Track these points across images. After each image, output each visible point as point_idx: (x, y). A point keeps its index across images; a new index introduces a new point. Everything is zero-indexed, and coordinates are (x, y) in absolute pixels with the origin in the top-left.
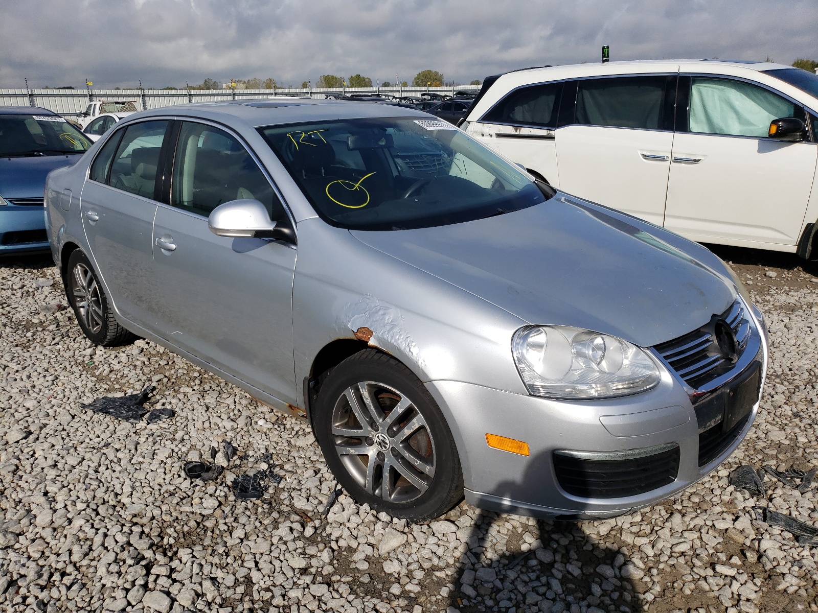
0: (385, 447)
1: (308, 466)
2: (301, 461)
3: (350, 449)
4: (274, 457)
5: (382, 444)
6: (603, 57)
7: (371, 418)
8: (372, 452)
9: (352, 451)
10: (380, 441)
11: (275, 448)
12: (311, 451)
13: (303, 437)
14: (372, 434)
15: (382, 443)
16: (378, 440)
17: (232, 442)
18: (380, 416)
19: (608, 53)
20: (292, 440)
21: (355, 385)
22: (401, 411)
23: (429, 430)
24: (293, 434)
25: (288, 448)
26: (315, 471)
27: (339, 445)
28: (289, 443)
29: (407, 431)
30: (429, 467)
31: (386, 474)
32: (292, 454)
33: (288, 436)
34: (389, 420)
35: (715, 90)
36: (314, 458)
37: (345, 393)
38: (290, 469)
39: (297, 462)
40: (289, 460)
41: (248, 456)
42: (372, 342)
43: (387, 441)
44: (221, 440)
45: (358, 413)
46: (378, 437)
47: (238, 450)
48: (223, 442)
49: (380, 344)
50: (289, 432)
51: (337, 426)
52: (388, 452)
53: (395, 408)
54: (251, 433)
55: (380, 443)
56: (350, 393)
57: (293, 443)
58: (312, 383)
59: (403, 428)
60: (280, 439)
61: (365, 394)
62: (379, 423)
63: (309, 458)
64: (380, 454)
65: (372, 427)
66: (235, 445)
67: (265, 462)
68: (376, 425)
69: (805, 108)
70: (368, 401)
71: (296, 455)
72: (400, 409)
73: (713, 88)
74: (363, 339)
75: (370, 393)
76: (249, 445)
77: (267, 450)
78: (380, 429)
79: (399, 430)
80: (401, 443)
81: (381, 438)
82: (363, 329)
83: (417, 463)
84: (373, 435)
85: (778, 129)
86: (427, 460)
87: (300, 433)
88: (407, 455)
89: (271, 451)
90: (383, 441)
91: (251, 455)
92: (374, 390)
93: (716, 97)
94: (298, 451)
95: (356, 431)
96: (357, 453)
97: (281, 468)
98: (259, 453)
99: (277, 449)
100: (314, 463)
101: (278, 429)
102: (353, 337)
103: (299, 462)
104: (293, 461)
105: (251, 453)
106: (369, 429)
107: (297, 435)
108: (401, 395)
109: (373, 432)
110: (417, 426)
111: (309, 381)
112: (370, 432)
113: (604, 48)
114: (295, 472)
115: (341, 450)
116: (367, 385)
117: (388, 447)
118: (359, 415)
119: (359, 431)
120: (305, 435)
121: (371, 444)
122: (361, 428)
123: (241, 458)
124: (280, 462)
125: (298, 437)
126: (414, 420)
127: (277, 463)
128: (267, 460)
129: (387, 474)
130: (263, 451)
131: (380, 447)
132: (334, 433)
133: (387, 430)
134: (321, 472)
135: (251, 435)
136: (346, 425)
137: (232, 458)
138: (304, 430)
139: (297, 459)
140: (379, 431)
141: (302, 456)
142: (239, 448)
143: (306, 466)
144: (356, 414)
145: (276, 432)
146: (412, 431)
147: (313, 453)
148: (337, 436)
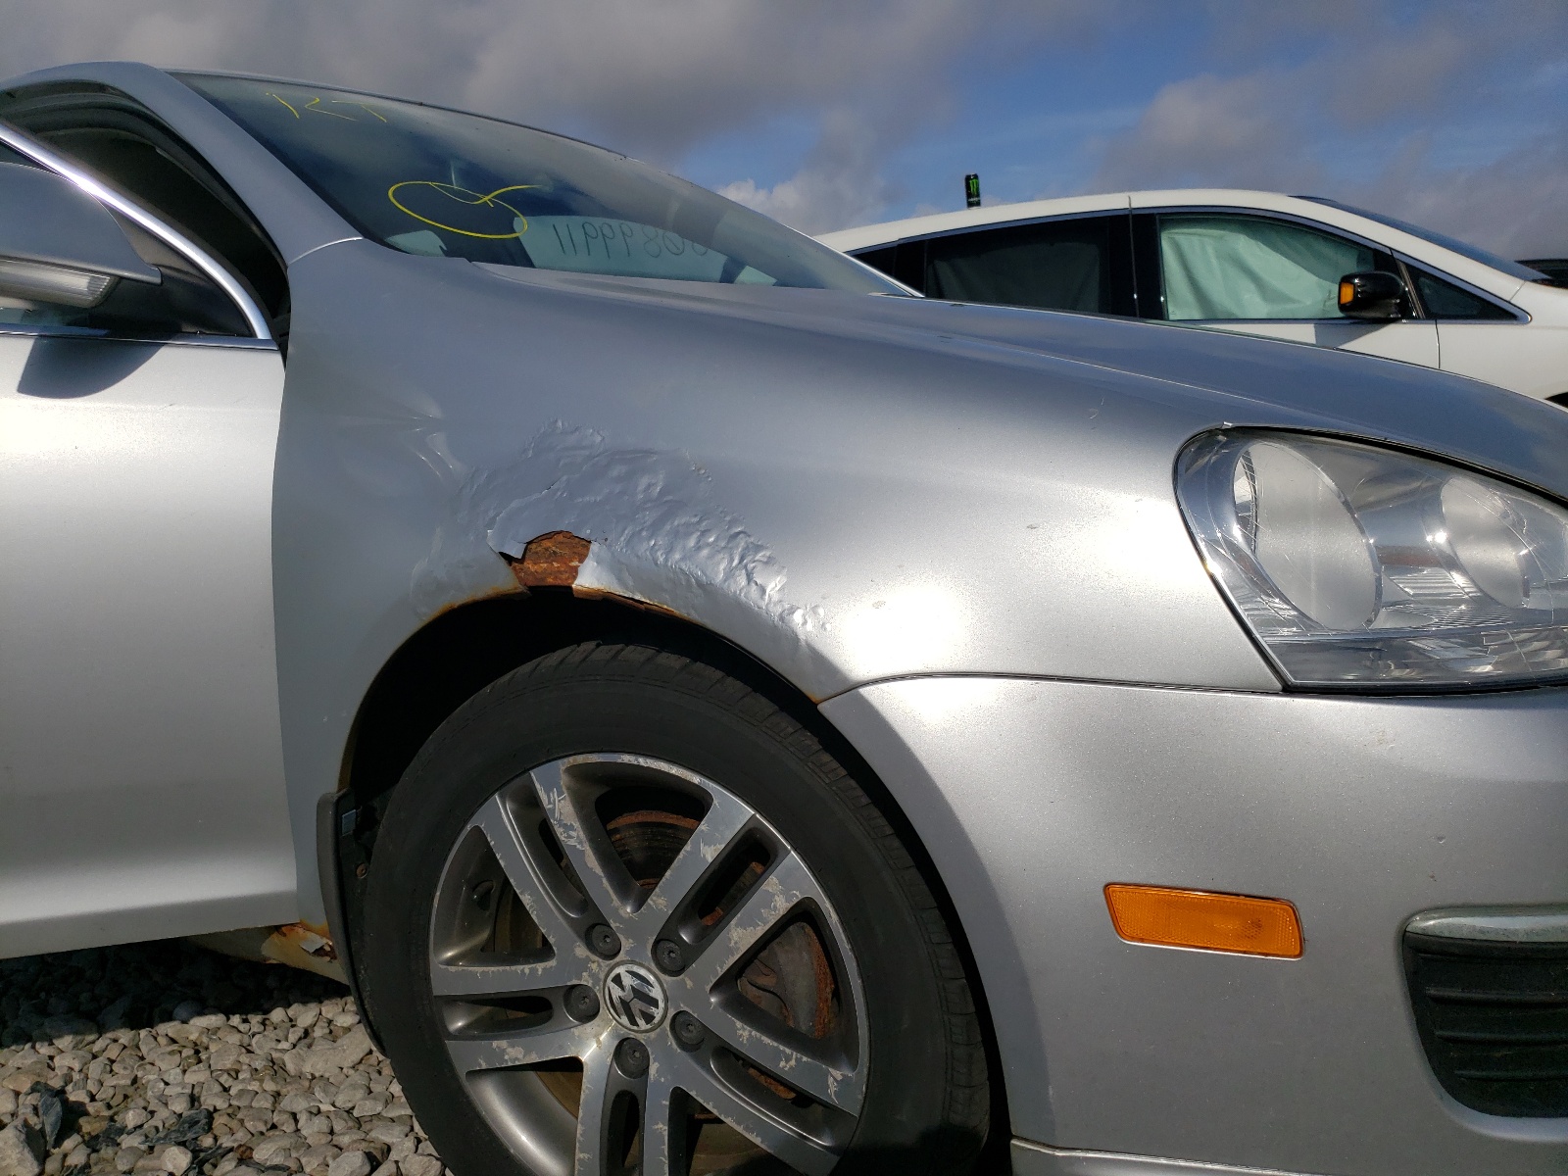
0: (649, 1018)
1: (345, 1140)
2: (320, 1123)
3: (503, 1043)
4: (219, 1120)
5: (637, 1006)
6: (969, 195)
7: (586, 905)
8: (593, 1046)
9: (514, 1051)
10: (627, 995)
11: (226, 1090)
12: (354, 1087)
13: (327, 1045)
14: (592, 971)
15: (635, 1006)
16: (616, 992)
17: (69, 1088)
18: (623, 891)
19: (978, 189)
20: (287, 1058)
21: (518, 782)
22: (710, 853)
23: (833, 918)
24: (293, 1038)
25: (270, 1086)
26: (369, 1156)
27: (461, 1034)
28: (276, 1067)
29: (740, 935)
30: (838, 1075)
31: (657, 1128)
32: (286, 1103)
33: (273, 1044)
34: (664, 900)
35: (1206, 239)
36: (366, 1108)
37: (480, 820)
38: (278, 1160)
39: (304, 1132)
40: (274, 1127)
41: (122, 1131)
42: (590, 578)
43: (656, 992)
44: (26, 1087)
45: (534, 893)
46: (618, 980)
47: (87, 1114)
48: (33, 1090)
49: (621, 581)
50: (280, 1033)
51: (451, 962)
52: (662, 1037)
53: (688, 847)
54: (144, 1050)
55: (626, 1006)
56: (500, 818)
57: (290, 1067)
58: (350, 817)
59: (720, 924)
60: (245, 1059)
61: (561, 808)
62: (620, 919)
63: (349, 1112)
64: (626, 1052)
65: (590, 946)
66: (75, 1096)
67: (182, 1144)
68: (609, 934)
69: (1396, 255)
70: (573, 835)
71: (300, 1105)
72: (706, 846)
73: (1200, 235)
74: (550, 581)
75: (579, 803)
76: (130, 1091)
77: (193, 1099)
78: (626, 944)
79: (705, 938)
80: (717, 987)
81: (627, 980)
82: (547, 544)
83: (788, 1062)
84: (593, 976)
85: (1356, 293)
86: (827, 1046)
87: (318, 1032)
88: (743, 1035)
89: (211, 1100)
90: (638, 994)
91: (130, 1126)
92: (597, 792)
93: (1210, 250)
94: (310, 1091)
95: (527, 968)
96: (534, 1058)
97: (241, 1161)
98: (162, 1114)
99: (233, 1092)
100: (366, 1127)
101: (243, 1027)
102: (505, 581)
103: (311, 1129)
104: (289, 1127)
105: (131, 1118)
106: (581, 951)
107: (307, 1041)
108: (711, 787)
109: (598, 965)
110: (782, 905)
111: (340, 805)
112: (583, 965)
113: (968, 178)
114: (293, 1166)
115: (466, 1056)
116: (570, 770)
117: (658, 1013)
118: (538, 899)
119: (540, 967)
120: (332, 1035)
121: (589, 1015)
122: (545, 951)
123: (92, 1144)
124: (241, 1136)
125: (310, 1046)
126: (772, 883)
127: (226, 1142)
128: (190, 1136)
129: (663, 1128)
130: (180, 1106)
131: (625, 1020)
132: (439, 988)
133: (657, 942)
134: (393, 1156)
135: (142, 1058)
136: (486, 954)
137: (58, 1143)
138: (330, 1022)
139: (303, 1118)
140: (621, 956)
141: (324, 1107)
142: (91, 1108)
143: (337, 1140)
144: (526, 899)
145: (234, 1039)
146: (760, 931)
147: (360, 1093)
148: (452, 1001)
